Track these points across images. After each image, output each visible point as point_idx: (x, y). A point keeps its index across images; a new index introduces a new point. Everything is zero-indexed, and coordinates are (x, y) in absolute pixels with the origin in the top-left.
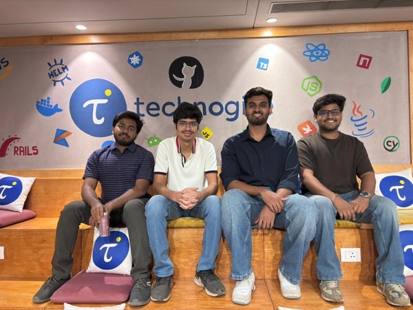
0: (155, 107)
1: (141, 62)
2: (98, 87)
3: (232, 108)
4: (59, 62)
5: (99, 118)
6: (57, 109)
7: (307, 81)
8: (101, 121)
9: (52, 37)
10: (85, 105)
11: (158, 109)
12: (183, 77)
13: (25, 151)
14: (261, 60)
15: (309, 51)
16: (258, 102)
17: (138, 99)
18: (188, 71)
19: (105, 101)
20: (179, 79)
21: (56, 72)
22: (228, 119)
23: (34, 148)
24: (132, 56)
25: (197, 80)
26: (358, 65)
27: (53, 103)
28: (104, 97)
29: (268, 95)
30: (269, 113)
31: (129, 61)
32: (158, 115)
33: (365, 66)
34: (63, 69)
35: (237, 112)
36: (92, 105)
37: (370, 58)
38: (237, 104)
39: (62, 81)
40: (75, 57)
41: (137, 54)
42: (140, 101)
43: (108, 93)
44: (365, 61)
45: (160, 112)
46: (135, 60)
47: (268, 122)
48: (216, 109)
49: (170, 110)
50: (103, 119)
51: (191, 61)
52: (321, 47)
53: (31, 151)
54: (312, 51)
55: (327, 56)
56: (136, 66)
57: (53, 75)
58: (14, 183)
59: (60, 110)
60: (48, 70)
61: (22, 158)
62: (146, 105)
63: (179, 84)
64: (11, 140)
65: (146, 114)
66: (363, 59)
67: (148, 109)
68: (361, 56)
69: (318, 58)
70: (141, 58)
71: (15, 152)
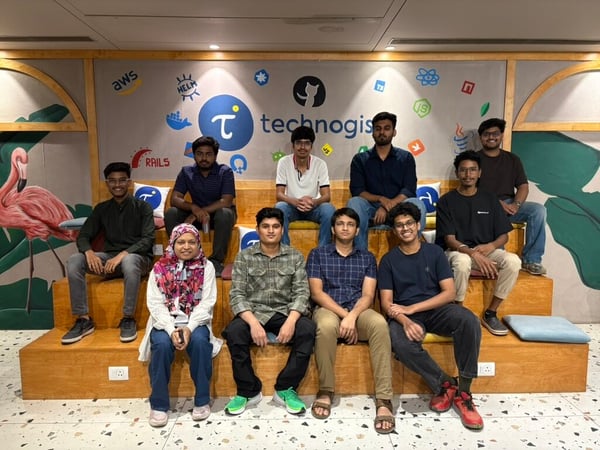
0: (280, 124)
1: (267, 80)
2: (226, 102)
3: (351, 126)
4: (187, 77)
5: (227, 133)
6: (186, 123)
7: (418, 104)
8: (230, 136)
9: (181, 52)
10: (214, 120)
11: (283, 125)
12: (306, 95)
13: (157, 163)
14: (378, 82)
15: (421, 75)
16: (383, 126)
17: (264, 116)
18: (311, 91)
19: (233, 117)
20: (303, 98)
21: (184, 87)
22: (347, 137)
23: (165, 160)
24: (258, 74)
25: (319, 100)
26: (463, 91)
27: (182, 117)
28: (232, 113)
29: (392, 119)
30: (393, 134)
31: (256, 79)
32: (282, 131)
33: (469, 91)
34: (192, 84)
35: (355, 130)
36: (220, 120)
37: (474, 85)
38: (355, 123)
39: (190, 96)
40: (203, 73)
41: (263, 72)
42: (266, 117)
43: (236, 109)
44: (469, 87)
45: (285, 128)
46: (261, 78)
47: (393, 142)
48: (337, 127)
49: (294, 126)
50: (231, 134)
51: (314, 81)
52: (432, 73)
53: (163, 163)
54: (424, 76)
55: (436, 80)
56: (262, 84)
57: (182, 89)
58: (154, 192)
59: (189, 124)
60: (177, 86)
61: (154, 169)
62: (272, 121)
63: (302, 103)
64: (143, 152)
65: (272, 130)
66: (467, 85)
67: (273, 126)
68: (466, 82)
69: (428, 82)
70: (267, 76)
71: (147, 163)
